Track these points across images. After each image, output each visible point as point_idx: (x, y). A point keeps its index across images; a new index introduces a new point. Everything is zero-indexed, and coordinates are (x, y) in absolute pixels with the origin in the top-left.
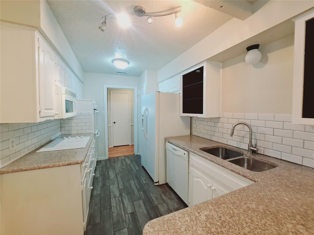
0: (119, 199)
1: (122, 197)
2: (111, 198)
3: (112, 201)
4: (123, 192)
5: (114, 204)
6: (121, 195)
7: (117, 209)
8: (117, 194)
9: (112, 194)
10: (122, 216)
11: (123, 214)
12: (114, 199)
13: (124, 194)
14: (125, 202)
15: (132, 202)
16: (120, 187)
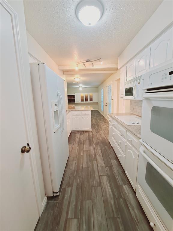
0: (97, 153)
1: (95, 154)
2: (102, 155)
3: (101, 153)
4: (94, 158)
5: (100, 151)
6: (95, 156)
7: (98, 149)
8: (98, 157)
9: (102, 157)
10: (95, 146)
11: (95, 147)
12: (100, 154)
13: (94, 155)
14: (93, 151)
15: (89, 150)
16: (96, 161)
